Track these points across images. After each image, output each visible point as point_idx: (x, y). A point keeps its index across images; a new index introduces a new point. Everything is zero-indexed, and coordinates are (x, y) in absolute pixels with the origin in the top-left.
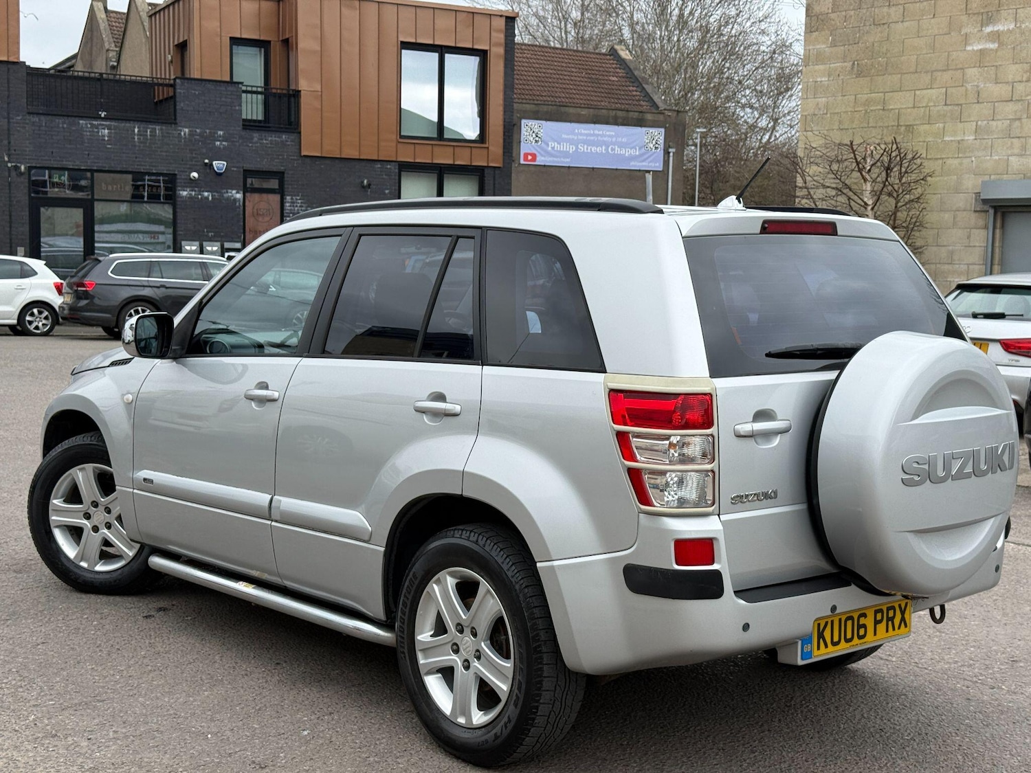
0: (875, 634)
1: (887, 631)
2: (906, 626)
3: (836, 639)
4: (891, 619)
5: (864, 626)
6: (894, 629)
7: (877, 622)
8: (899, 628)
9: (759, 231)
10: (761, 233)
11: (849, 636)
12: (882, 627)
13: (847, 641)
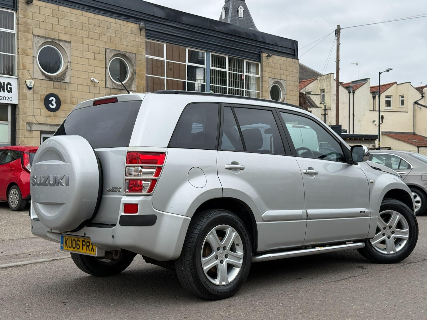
0: (82, 250)
1: (87, 250)
2: (94, 251)
3: (70, 246)
4: (89, 246)
5: (79, 245)
6: (89, 251)
7: (83, 245)
8: (91, 251)
9: (93, 105)
10: (93, 106)
11: (74, 247)
12: (85, 248)
13: (74, 248)
